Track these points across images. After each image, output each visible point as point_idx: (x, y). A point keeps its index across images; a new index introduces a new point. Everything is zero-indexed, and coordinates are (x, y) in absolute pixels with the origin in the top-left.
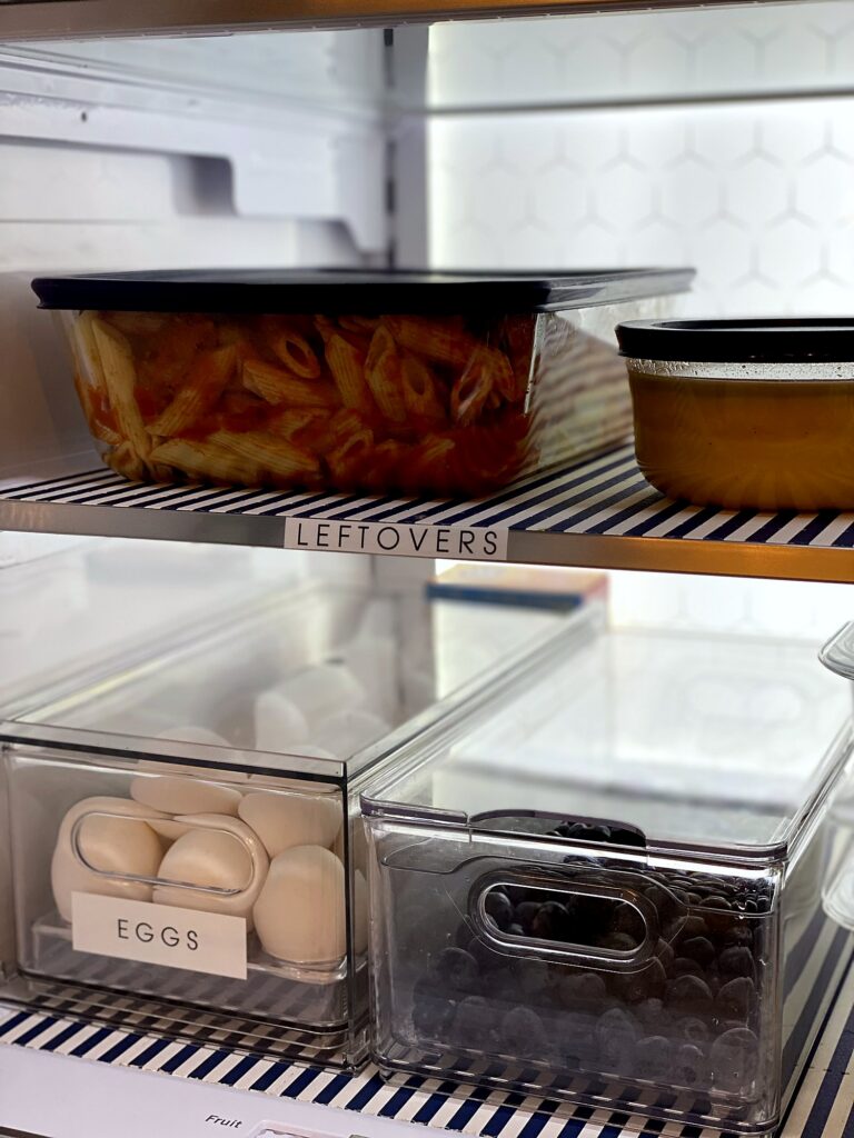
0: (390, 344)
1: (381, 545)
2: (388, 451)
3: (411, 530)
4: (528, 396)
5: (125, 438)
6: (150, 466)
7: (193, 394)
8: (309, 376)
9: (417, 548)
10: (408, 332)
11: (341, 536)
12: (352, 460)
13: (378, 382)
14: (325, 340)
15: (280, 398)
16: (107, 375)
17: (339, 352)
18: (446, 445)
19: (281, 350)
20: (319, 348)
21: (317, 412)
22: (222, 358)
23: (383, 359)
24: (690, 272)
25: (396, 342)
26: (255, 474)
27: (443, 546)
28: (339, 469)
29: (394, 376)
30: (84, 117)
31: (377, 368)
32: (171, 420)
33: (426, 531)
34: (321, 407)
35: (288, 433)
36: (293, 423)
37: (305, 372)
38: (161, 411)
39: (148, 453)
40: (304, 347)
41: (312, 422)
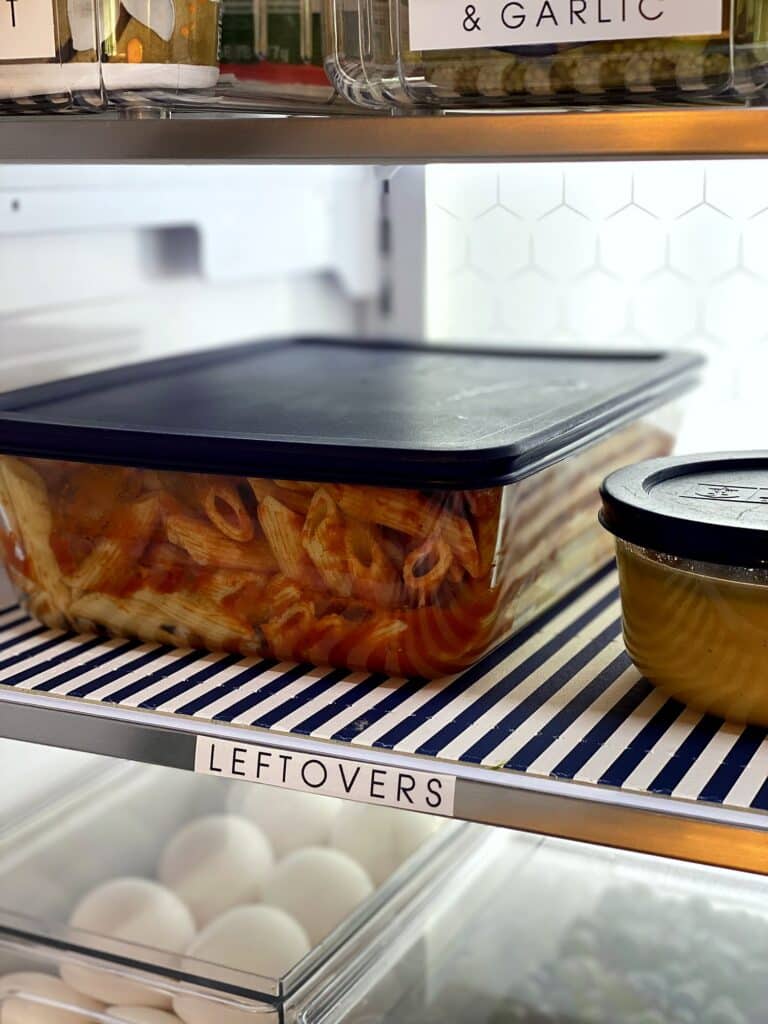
0: (331, 511)
1: (306, 781)
2: (332, 626)
3: (340, 766)
4: (495, 569)
5: (43, 588)
6: (71, 619)
7: (114, 548)
8: (239, 539)
9: (348, 790)
10: (352, 499)
11: (259, 764)
12: (292, 633)
13: (317, 550)
14: (259, 499)
15: (209, 560)
16: (21, 521)
17: (274, 514)
18: (398, 627)
19: (209, 504)
20: (252, 508)
21: (251, 577)
22: (144, 512)
23: (323, 526)
24: (698, 361)
25: (339, 509)
26: (185, 636)
27: (377, 790)
28: (277, 641)
29: (336, 547)
30: (15, 205)
31: (316, 537)
32: (91, 573)
33: (358, 769)
34: (256, 572)
35: (218, 597)
36: (222, 586)
37: (236, 534)
38: (80, 562)
39: (68, 606)
40: (236, 505)
41: (244, 588)
